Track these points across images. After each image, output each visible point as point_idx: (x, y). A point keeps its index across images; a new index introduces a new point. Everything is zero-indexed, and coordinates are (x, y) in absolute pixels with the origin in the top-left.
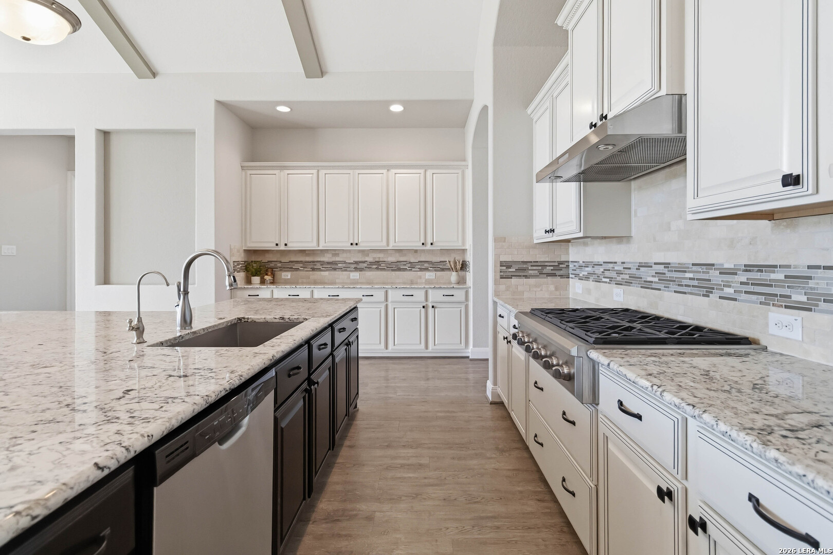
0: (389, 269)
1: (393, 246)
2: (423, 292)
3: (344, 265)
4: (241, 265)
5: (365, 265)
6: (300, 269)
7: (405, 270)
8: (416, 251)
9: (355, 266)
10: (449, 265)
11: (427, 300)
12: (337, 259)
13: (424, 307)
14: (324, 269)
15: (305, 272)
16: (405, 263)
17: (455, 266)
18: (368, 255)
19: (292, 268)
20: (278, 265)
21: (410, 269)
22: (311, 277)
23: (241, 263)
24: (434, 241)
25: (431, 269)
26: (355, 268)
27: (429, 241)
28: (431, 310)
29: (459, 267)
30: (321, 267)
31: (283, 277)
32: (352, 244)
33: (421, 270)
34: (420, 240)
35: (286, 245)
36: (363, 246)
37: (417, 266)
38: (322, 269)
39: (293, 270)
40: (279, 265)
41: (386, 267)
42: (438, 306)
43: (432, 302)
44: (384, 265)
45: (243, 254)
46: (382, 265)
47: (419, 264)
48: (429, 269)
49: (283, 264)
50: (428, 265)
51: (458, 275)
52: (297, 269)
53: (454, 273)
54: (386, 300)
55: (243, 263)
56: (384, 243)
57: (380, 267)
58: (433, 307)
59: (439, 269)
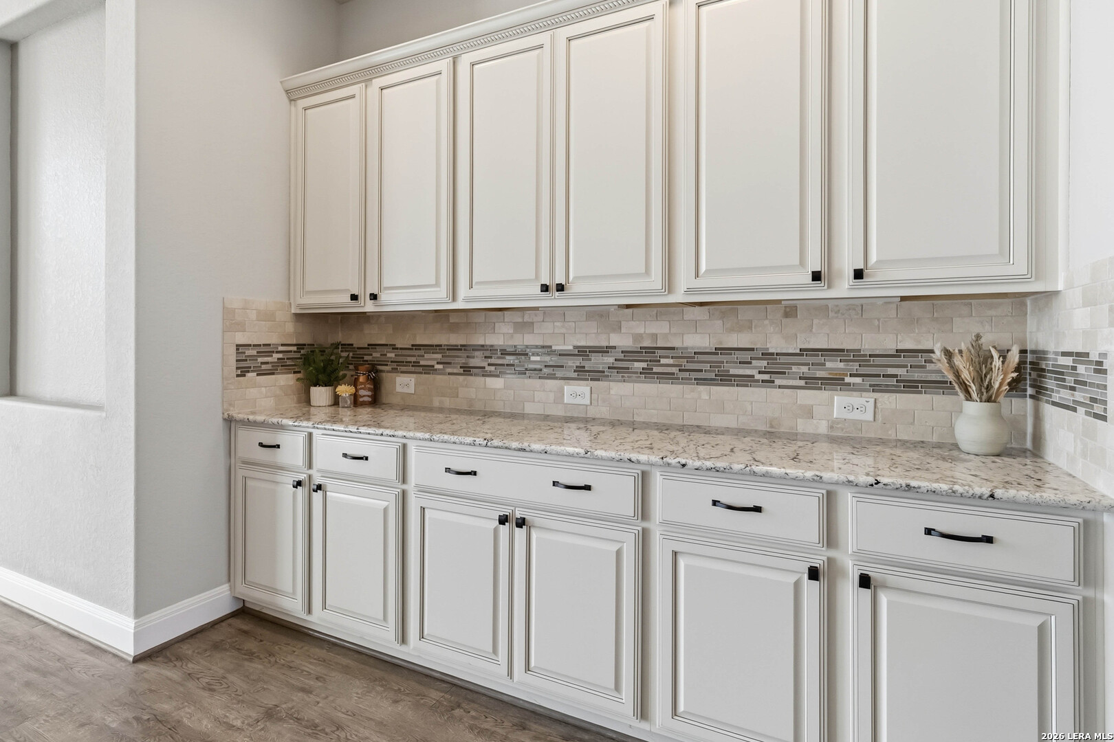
0: (686, 375)
1: (689, 291)
2: (809, 507)
3: (547, 358)
4: (276, 356)
5: (610, 360)
6: (437, 367)
7: (747, 381)
8: (790, 310)
9: (578, 362)
10: (943, 365)
11: (830, 537)
12: (530, 340)
13: (814, 574)
14: (492, 368)
15: (446, 377)
16: (746, 356)
17: (982, 378)
18: (617, 328)
19: (416, 364)
20: (389, 355)
21: (766, 377)
22: (462, 392)
23: (281, 348)
24: (873, 258)
25: (858, 380)
26: (580, 370)
27: (847, 262)
28: (850, 596)
29: (1000, 377)
30: (484, 364)
31: (399, 389)
32: (545, 288)
33: (811, 383)
34: (802, 262)
35: (374, 297)
36: (583, 292)
37: (794, 369)
38: (488, 368)
39: (420, 369)
40: (391, 355)
41: (675, 370)
42: (891, 580)
43: (859, 555)
44: (671, 361)
45: (290, 327)
46: (663, 361)
47: (804, 359)
48: (848, 380)
49: (400, 352)
50: (842, 365)
51: (998, 416)
52: (429, 369)
53: (975, 408)
54: (644, 511)
55: (294, 348)
56: (655, 281)
57: (655, 370)
58: (865, 581)
59: (893, 381)
